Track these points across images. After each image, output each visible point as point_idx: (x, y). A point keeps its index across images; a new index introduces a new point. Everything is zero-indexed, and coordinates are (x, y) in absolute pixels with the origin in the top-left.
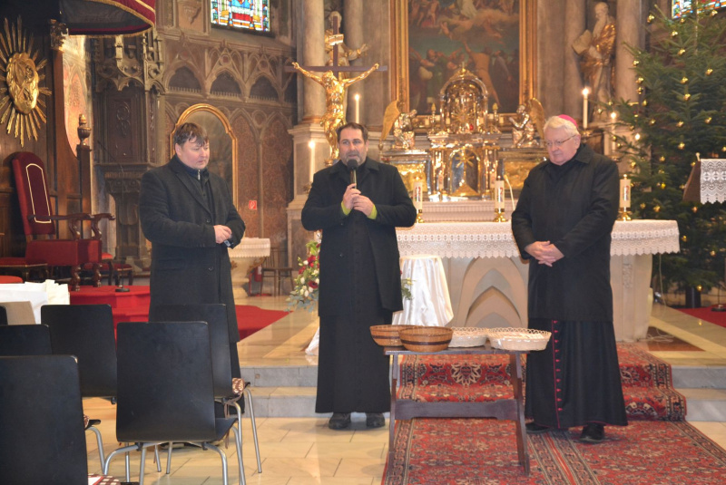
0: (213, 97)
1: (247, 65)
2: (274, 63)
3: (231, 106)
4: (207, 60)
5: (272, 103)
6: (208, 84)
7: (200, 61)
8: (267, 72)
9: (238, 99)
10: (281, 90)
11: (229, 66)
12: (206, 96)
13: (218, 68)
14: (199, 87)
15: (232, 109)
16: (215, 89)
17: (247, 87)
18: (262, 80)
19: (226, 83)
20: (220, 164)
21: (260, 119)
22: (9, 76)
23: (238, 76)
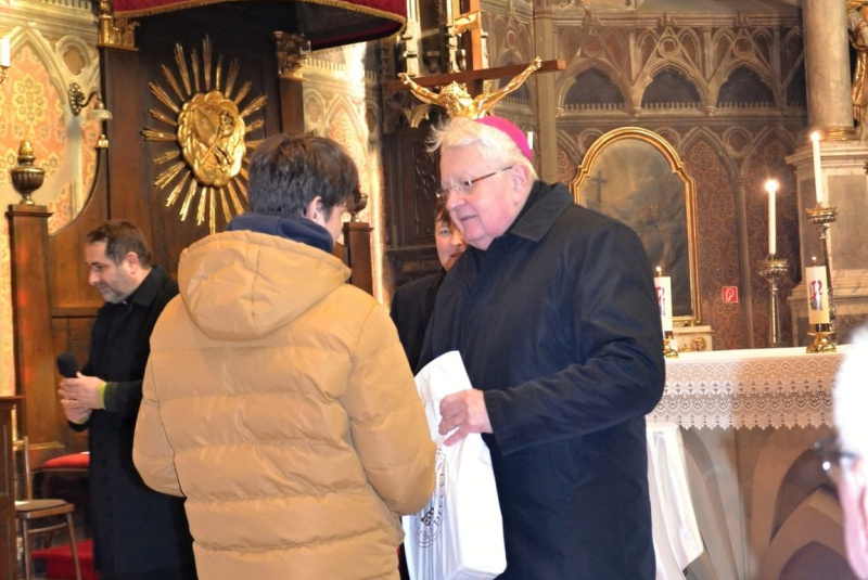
0: (646, 113)
1: (711, 50)
2: (763, 42)
3: (682, 126)
4: (635, 51)
5: (762, 111)
6: (638, 93)
7: (621, 54)
8: (751, 58)
9: (695, 112)
10: (780, 87)
11: (676, 57)
12: (634, 112)
13: (654, 62)
14: (620, 98)
15: (682, 130)
16: (650, 98)
17: (712, 90)
18: (741, 72)
19: (672, 86)
20: (662, 227)
21: (740, 141)
22: (183, 131)
23: (693, 72)
